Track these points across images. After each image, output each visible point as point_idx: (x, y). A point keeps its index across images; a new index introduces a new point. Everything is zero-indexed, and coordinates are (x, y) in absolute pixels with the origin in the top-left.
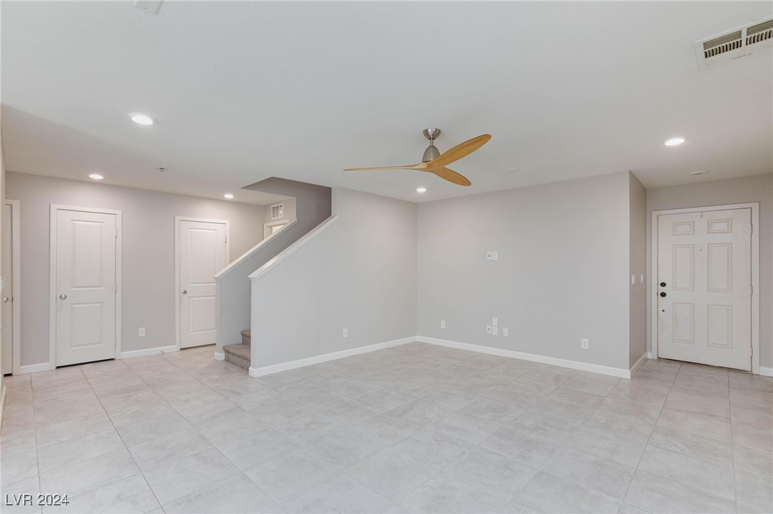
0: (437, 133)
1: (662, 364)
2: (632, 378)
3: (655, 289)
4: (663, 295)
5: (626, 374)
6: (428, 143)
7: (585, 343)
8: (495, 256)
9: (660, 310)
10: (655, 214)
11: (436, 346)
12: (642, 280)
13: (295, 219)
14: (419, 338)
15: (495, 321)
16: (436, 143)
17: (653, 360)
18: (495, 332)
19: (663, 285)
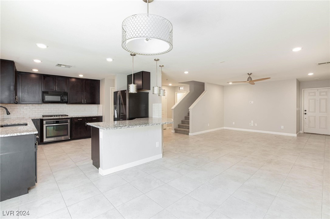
0: (251, 74)
1: (305, 134)
2: (297, 136)
3: (303, 112)
4: (305, 114)
5: (295, 135)
6: (248, 76)
7: (282, 127)
8: (252, 102)
9: (304, 118)
10: (303, 90)
11: (231, 130)
12: (299, 109)
13: (189, 91)
14: (225, 128)
15: (252, 122)
16: (251, 76)
17: (302, 133)
18: (252, 125)
19: (305, 111)
